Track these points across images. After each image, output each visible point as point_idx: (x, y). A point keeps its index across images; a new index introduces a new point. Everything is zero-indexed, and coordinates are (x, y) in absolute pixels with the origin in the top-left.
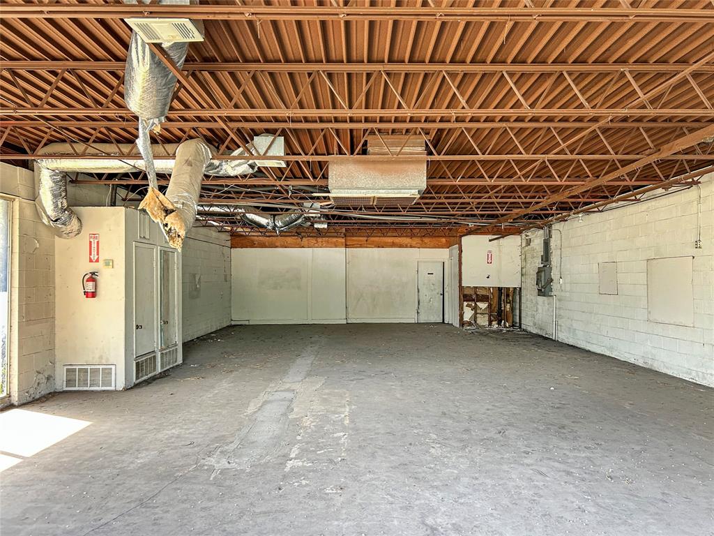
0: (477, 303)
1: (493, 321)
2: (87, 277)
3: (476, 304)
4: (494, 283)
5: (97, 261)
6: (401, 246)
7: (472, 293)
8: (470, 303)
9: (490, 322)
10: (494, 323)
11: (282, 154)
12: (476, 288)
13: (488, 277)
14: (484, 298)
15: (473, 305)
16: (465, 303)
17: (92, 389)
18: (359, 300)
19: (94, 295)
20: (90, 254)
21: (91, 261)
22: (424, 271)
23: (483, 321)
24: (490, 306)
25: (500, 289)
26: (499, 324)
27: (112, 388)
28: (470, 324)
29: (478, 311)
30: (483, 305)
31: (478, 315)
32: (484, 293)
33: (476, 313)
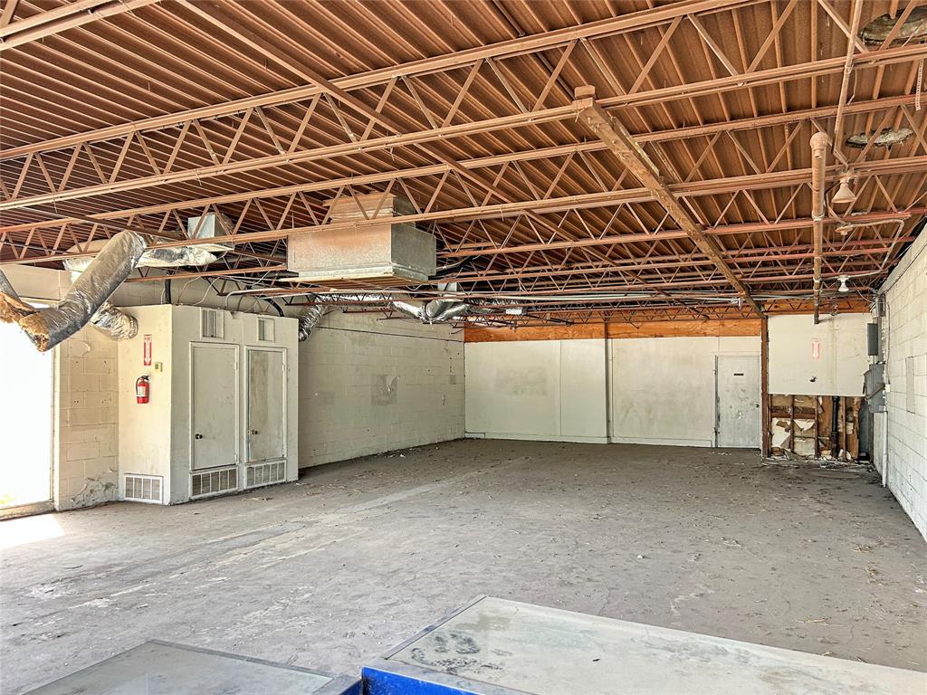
0: (796, 421)
1: (823, 449)
2: (140, 381)
3: (793, 422)
4: (824, 389)
5: (150, 364)
6: (689, 334)
7: (787, 403)
8: (783, 420)
9: (818, 452)
10: (825, 452)
12: (794, 397)
13: (813, 381)
14: (806, 413)
15: (789, 423)
16: (775, 421)
17: (144, 501)
18: (627, 412)
19: (145, 400)
20: (145, 357)
21: (145, 364)
22: (727, 370)
23: (805, 448)
24: (818, 425)
25: (836, 400)
26: (835, 453)
27: (160, 502)
28: (782, 452)
29: (797, 433)
30: (805, 425)
31: (796, 440)
32: (808, 404)
33: (793, 436)
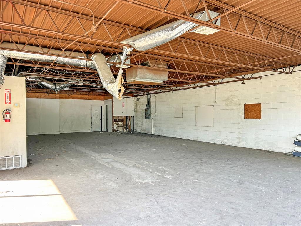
0: (119, 123)
1: (124, 129)
2: (5, 111)
3: (118, 123)
4: (125, 114)
5: (10, 103)
6: (84, 99)
7: (117, 118)
8: (116, 122)
9: (123, 129)
10: (124, 130)
11: (130, 63)
12: (118, 116)
13: (123, 112)
14: (121, 121)
15: (117, 123)
16: (114, 123)
17: (8, 168)
18: (65, 123)
19: (9, 121)
21: (6, 103)
22: (94, 110)
23: (121, 129)
24: (123, 123)
25: (127, 117)
26: (126, 130)
27: (20, 167)
28: (116, 131)
29: (119, 126)
30: (121, 123)
31: (119, 127)
32: (122, 118)
33: (118, 126)
